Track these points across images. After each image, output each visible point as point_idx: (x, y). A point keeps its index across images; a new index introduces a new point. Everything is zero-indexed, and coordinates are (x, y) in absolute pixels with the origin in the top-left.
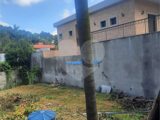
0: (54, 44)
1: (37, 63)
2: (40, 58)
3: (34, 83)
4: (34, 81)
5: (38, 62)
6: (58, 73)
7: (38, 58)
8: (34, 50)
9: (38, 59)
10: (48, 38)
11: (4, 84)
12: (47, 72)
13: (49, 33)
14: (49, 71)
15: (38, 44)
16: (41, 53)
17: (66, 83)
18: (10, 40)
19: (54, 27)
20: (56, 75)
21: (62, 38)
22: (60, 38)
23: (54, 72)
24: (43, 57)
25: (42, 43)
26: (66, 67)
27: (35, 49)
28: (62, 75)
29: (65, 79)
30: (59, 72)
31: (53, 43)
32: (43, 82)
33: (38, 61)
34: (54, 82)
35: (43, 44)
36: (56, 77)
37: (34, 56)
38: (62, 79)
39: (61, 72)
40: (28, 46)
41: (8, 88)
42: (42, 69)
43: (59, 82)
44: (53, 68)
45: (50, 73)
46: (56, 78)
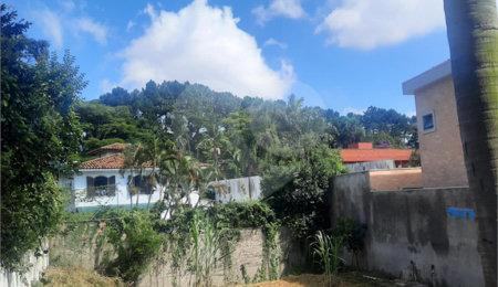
0: (408, 144)
1: (350, 207)
2: (360, 194)
3: (340, 270)
4: (341, 264)
5: (352, 204)
6: (420, 244)
7: (352, 191)
8: (342, 167)
9: (354, 197)
10: (389, 125)
11: (257, 264)
12: (382, 240)
13: (392, 112)
14: (389, 236)
15: (357, 147)
16: (363, 176)
17: (449, 282)
18: (277, 139)
19: (406, 92)
20: (412, 250)
21: (432, 127)
22: (425, 129)
23: (404, 239)
24: (368, 189)
25: (370, 145)
26: (449, 228)
27: (345, 163)
28: (434, 253)
29: (445, 269)
30: (423, 243)
31: (406, 141)
32: (370, 269)
33: (352, 199)
34: (407, 273)
35: (374, 147)
36: (413, 256)
37: (342, 187)
38: (433, 267)
39: (429, 243)
40: (325, 155)
41: (267, 277)
42: (365, 227)
43: (424, 276)
44: (401, 226)
45: (393, 241)
46: (412, 262)
